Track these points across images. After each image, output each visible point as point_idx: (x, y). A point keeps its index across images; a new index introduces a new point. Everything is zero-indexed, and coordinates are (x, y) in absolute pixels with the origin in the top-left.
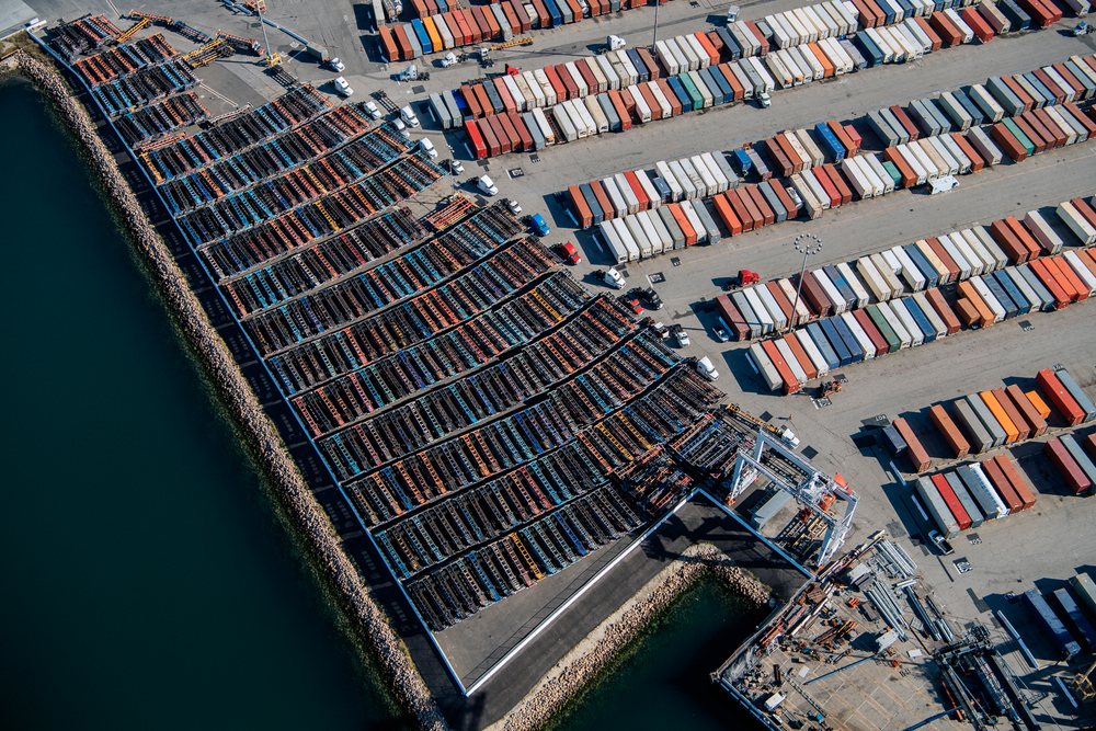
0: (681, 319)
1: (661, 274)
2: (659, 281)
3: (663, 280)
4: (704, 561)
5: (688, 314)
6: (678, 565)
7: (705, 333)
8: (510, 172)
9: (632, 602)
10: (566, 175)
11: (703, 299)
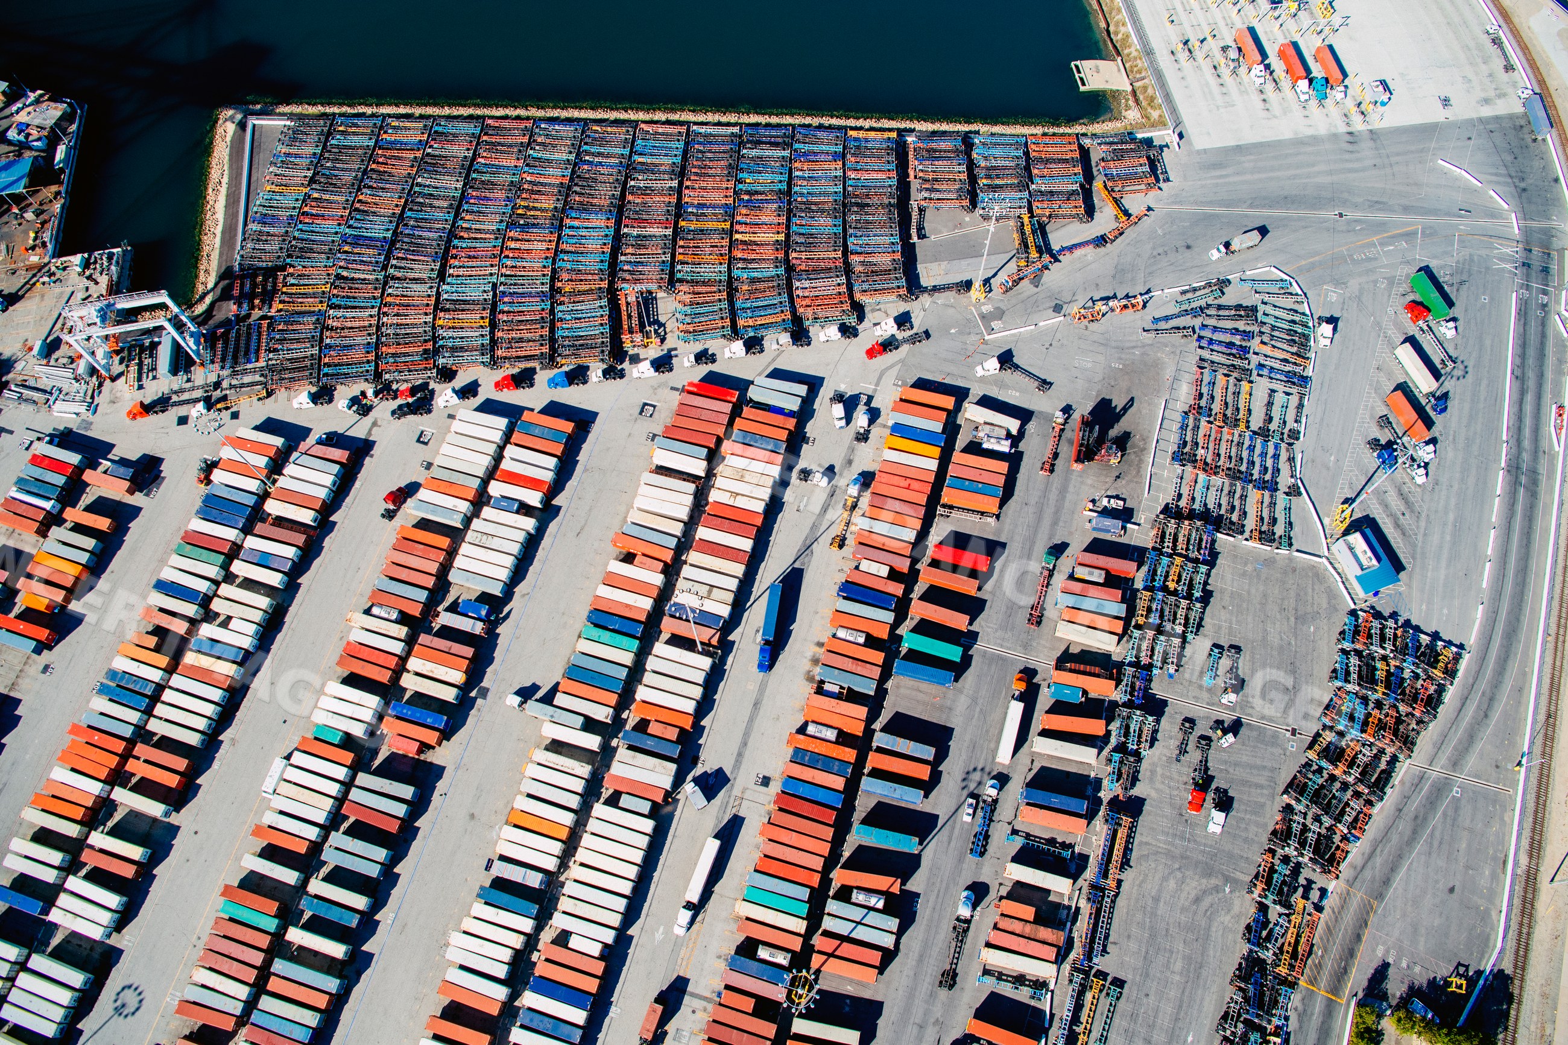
0: (370, 425)
1: (426, 444)
2: (420, 436)
3: (418, 441)
4: (196, 303)
5: (369, 433)
6: (210, 285)
7: (340, 431)
8: (654, 407)
9: (218, 245)
10: (608, 449)
11: (372, 456)
